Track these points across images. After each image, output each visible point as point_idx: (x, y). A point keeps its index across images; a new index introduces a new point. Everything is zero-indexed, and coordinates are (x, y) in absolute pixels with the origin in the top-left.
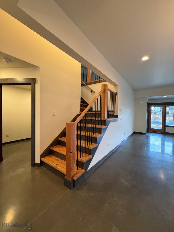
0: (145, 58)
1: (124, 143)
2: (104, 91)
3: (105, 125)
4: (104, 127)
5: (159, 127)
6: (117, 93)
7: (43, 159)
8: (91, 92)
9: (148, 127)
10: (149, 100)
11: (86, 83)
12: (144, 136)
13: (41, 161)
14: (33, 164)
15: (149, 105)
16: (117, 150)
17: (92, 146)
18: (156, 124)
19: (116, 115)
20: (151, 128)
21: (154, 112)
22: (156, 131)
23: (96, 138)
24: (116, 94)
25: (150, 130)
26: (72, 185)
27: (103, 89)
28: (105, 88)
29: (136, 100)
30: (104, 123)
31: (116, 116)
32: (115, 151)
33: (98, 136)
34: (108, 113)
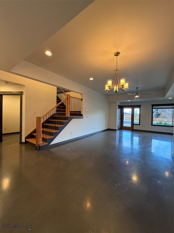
3: (67, 120)
5: (129, 125)
6: (82, 99)
7: (27, 140)
9: (121, 125)
13: (25, 141)
14: (21, 143)
18: (127, 123)
20: (124, 126)
22: (127, 129)
26: (38, 149)
28: (68, 96)
29: (110, 103)
34: (71, 113)
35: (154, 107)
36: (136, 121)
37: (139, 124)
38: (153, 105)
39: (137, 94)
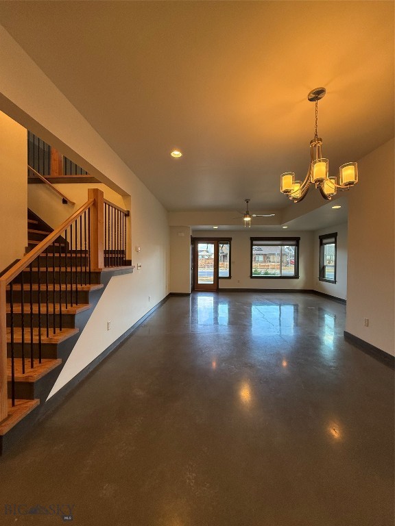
0: (176, 154)
1: (148, 320)
2: (95, 204)
3: (98, 283)
4: (94, 288)
6: (129, 211)
8: (65, 201)
10: (194, 231)
11: (48, 176)
12: (186, 298)
15: (195, 241)
16: (131, 335)
17: (60, 337)
18: (205, 276)
19: (127, 259)
20: (199, 283)
21: (207, 254)
22: (206, 289)
23: (73, 316)
24: (127, 214)
25: (198, 288)
27: (92, 200)
28: (96, 197)
29: (172, 230)
30: (96, 278)
31: (129, 263)
32: (127, 339)
33: (79, 310)
34: (107, 256)
35: (255, 242)
36: (224, 271)
37: (230, 277)
38: (253, 239)
39: (247, 214)
